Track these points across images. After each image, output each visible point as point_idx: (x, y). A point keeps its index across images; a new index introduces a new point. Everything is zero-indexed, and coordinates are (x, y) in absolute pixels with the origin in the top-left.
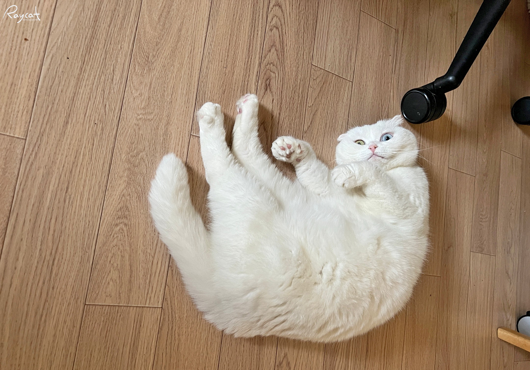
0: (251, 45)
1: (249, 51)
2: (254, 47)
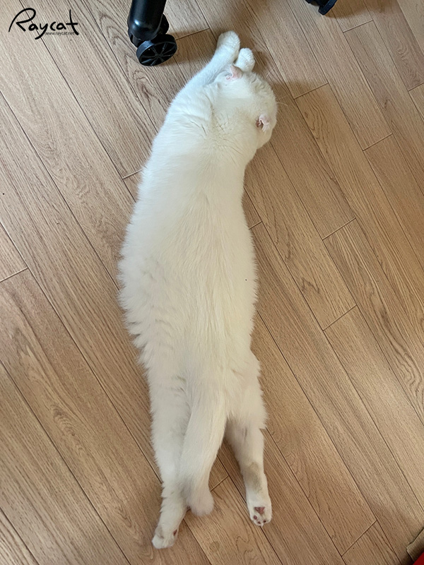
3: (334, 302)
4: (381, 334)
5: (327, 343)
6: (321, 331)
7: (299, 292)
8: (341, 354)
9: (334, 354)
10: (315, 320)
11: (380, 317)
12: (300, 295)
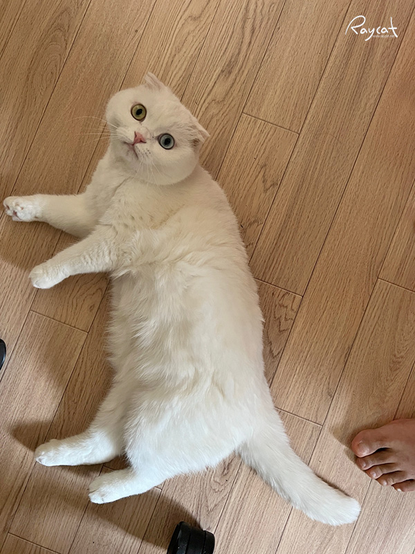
0: (237, 512)
1: (242, 505)
2: (234, 510)
3: (261, 141)
4: (250, 63)
5: (307, 122)
6: (302, 136)
7: (282, 187)
8: (307, 98)
9: (313, 106)
10: (296, 150)
11: (233, 76)
12: (284, 183)
